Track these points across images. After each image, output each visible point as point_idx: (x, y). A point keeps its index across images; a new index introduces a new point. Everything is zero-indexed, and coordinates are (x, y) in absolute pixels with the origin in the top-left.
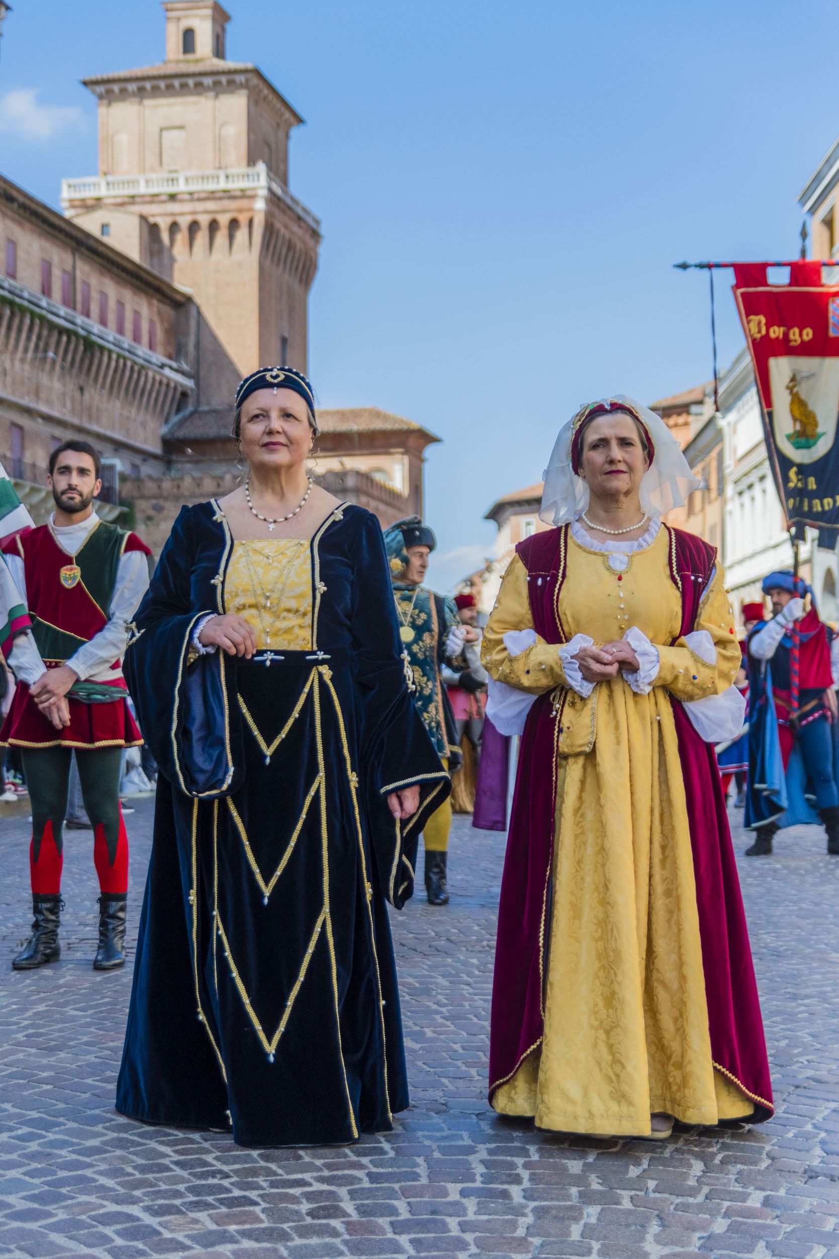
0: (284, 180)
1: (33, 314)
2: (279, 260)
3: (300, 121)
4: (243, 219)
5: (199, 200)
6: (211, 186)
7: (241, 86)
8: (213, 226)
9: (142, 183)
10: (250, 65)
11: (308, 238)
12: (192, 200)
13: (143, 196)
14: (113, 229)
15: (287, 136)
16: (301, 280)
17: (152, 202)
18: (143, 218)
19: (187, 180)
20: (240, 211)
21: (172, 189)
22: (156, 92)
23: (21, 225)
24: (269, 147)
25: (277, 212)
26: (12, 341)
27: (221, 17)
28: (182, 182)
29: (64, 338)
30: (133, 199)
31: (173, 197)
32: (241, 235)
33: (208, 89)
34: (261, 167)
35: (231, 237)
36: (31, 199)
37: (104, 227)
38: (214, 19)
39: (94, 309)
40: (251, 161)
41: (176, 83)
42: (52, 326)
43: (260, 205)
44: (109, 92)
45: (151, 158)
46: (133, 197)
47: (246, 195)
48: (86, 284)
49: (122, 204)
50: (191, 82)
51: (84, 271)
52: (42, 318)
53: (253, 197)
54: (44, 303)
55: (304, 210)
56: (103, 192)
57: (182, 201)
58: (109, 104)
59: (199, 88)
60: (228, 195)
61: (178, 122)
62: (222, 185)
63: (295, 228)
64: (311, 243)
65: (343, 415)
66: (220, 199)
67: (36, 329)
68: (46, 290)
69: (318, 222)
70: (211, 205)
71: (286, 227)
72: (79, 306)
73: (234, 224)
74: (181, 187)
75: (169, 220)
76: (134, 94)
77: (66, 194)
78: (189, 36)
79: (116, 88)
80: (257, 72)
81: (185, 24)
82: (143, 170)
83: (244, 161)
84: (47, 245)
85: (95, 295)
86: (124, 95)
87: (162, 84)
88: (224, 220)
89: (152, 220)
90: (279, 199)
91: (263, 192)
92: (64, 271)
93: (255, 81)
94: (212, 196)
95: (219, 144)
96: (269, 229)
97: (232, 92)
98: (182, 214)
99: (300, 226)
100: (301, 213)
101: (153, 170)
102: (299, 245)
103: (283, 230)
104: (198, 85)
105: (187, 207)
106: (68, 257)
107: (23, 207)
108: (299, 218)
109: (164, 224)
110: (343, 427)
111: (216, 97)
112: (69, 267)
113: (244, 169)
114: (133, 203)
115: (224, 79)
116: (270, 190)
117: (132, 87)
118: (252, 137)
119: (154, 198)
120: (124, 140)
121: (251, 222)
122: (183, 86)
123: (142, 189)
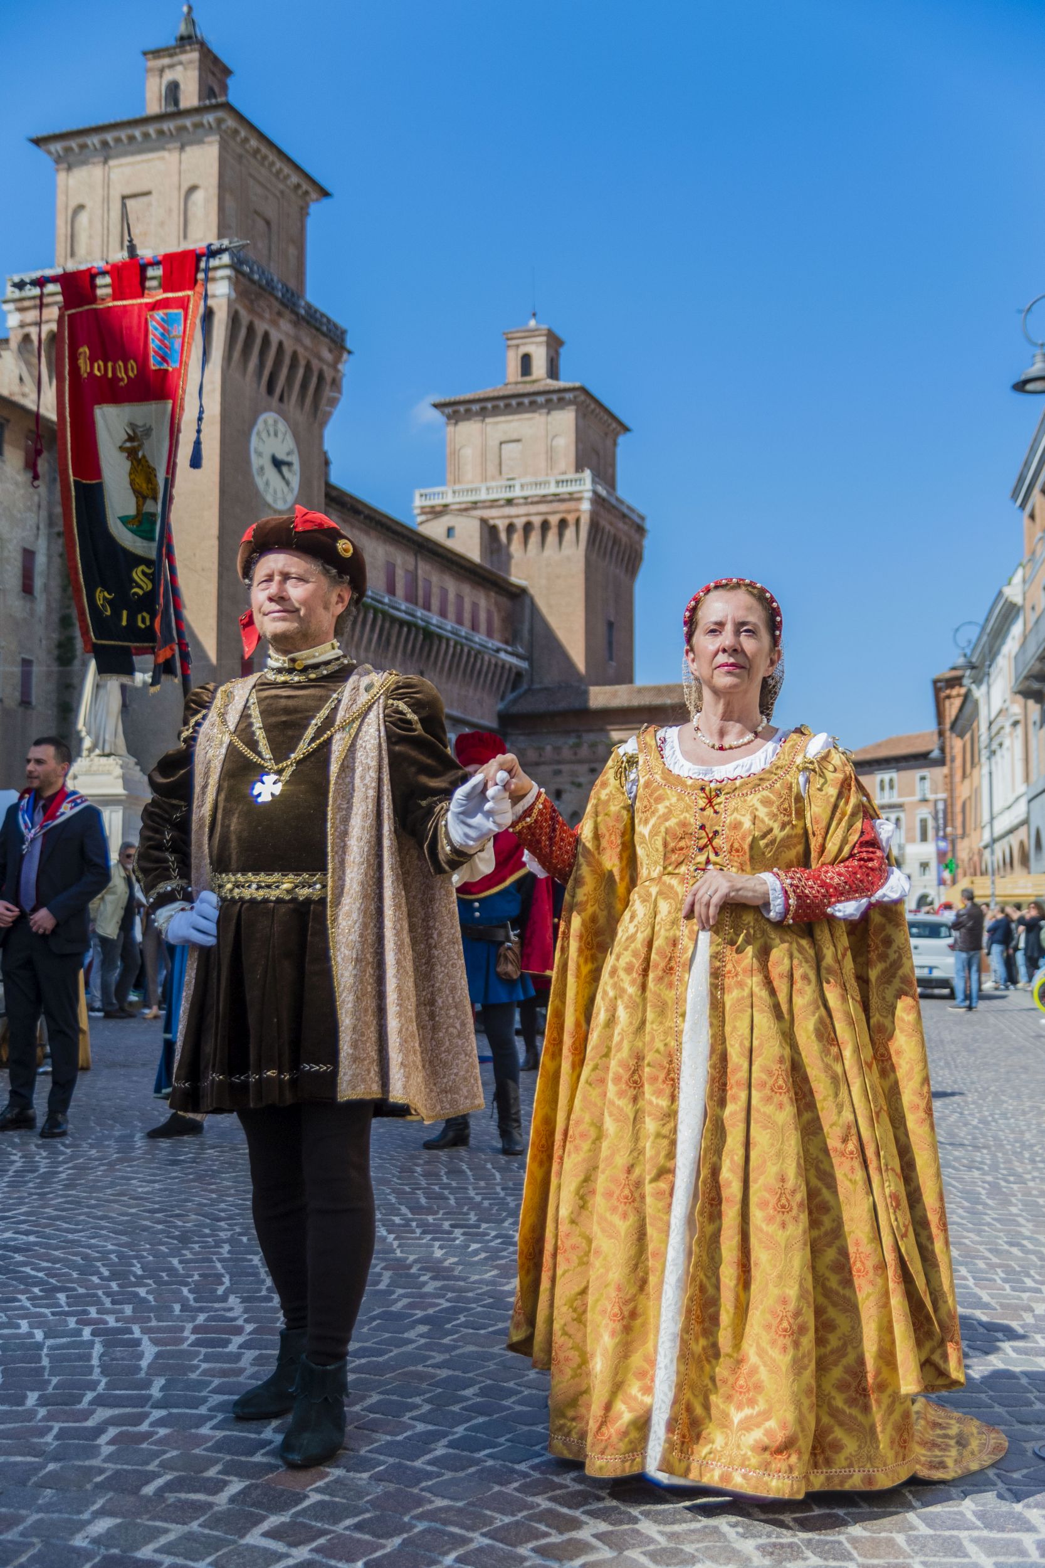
0: (611, 484)
1: (376, 610)
2: (605, 553)
3: (626, 429)
4: (571, 518)
5: (532, 503)
6: (543, 491)
7: (571, 402)
8: (545, 526)
9: (484, 491)
10: (577, 384)
11: (633, 532)
12: (526, 504)
13: (484, 502)
14: (457, 532)
15: (615, 444)
16: (627, 570)
17: (491, 507)
18: (484, 521)
19: (522, 486)
20: (569, 512)
21: (509, 495)
22: (496, 412)
23: (367, 533)
24: (597, 454)
25: (602, 512)
26: (357, 633)
27: (554, 343)
28: (518, 488)
29: (405, 629)
30: (475, 505)
31: (510, 502)
32: (570, 533)
33: (541, 406)
34: (587, 474)
35: (561, 535)
36: (375, 511)
37: (450, 531)
38: (548, 345)
39: (435, 603)
40: (579, 468)
41: (514, 402)
42: (394, 620)
43: (586, 506)
44: (456, 412)
45: (492, 469)
46: (475, 503)
47: (573, 498)
48: (428, 582)
49: (466, 510)
50: (526, 401)
51: (425, 569)
52: (385, 614)
53: (579, 499)
54: (386, 600)
55: (629, 508)
56: (449, 499)
57: (517, 505)
58: (456, 424)
59: (533, 407)
60: (557, 498)
61: (515, 437)
62: (552, 489)
63: (621, 525)
64: (636, 537)
65: (658, 691)
66: (551, 502)
67: (379, 623)
68: (391, 590)
69: (643, 518)
70: (543, 508)
71: (611, 524)
72: (421, 601)
73: (563, 524)
74: (517, 493)
75: (507, 522)
76: (477, 414)
77: (418, 502)
78: (526, 360)
79: (462, 409)
80: (583, 390)
81: (523, 350)
82: (485, 479)
83: (573, 469)
84: (391, 549)
85: (435, 591)
86: (468, 415)
87: (502, 404)
88: (554, 520)
89: (492, 522)
90: (604, 500)
91: (589, 495)
92: (407, 571)
93: (582, 397)
94: (543, 500)
95: (551, 455)
96: (595, 527)
97: (562, 408)
98: (518, 516)
99: (625, 523)
100: (625, 511)
101: (493, 478)
102: (624, 539)
103: (608, 527)
104: (532, 403)
105: (522, 510)
106: (410, 560)
107: (367, 517)
108: (624, 516)
109: (502, 525)
110: (658, 701)
111: (548, 413)
112: (411, 567)
113: (572, 475)
114: (475, 509)
115: (555, 397)
116: (595, 492)
117: (475, 407)
118: (580, 446)
119: (493, 504)
120: (469, 454)
121: (578, 521)
122: (519, 404)
123: (483, 496)
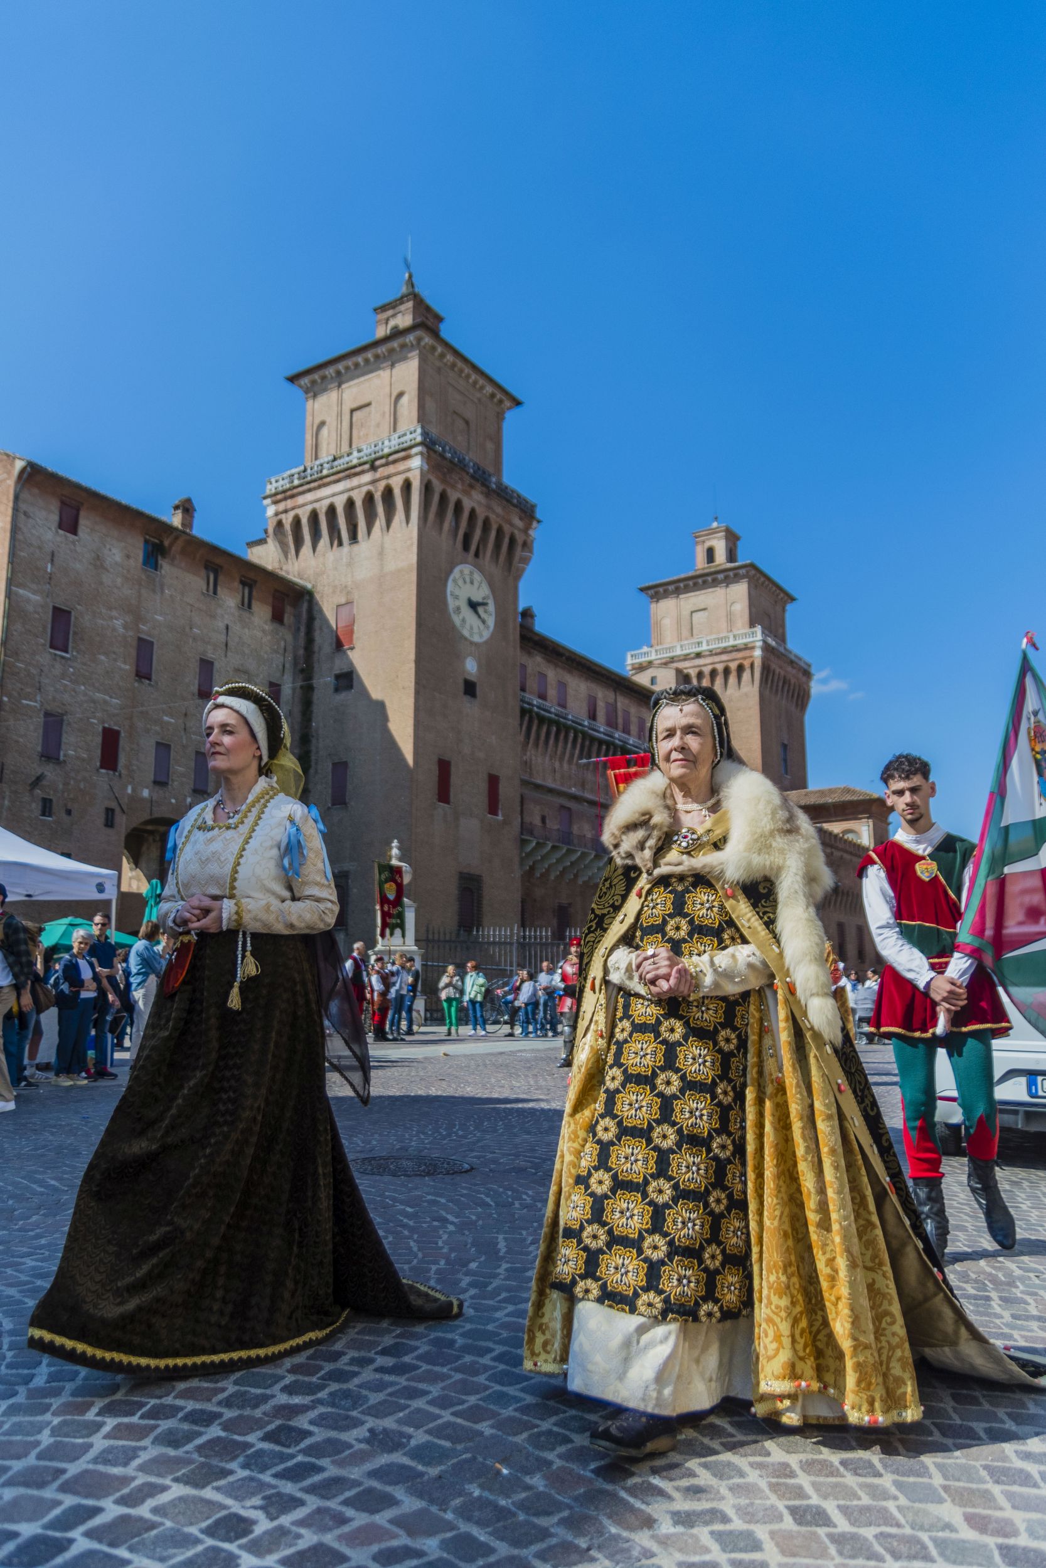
0: (782, 639)
1: (576, 732)
2: (777, 690)
3: (793, 599)
4: (747, 663)
5: (716, 654)
6: (724, 645)
7: (743, 577)
8: (727, 671)
9: (678, 648)
10: (748, 562)
11: (800, 675)
12: (711, 655)
13: (679, 656)
14: (658, 680)
15: (784, 610)
16: (797, 705)
17: (685, 660)
18: (679, 671)
19: (708, 642)
20: (745, 658)
21: (698, 650)
22: (687, 589)
23: (570, 672)
24: (769, 616)
25: (772, 657)
26: (560, 748)
27: (732, 539)
28: (704, 644)
29: (604, 747)
30: (672, 660)
31: (698, 655)
32: (746, 675)
33: (721, 582)
34: (758, 629)
35: (739, 677)
36: (575, 654)
37: (653, 680)
38: (727, 539)
39: (634, 729)
40: (752, 624)
41: (700, 581)
42: (593, 739)
43: (758, 653)
44: (657, 593)
45: (685, 632)
46: (672, 658)
47: (747, 647)
48: (627, 713)
49: (666, 664)
50: (709, 579)
51: (623, 703)
52: (584, 734)
53: (753, 648)
54: (586, 723)
55: (796, 656)
56: (653, 657)
57: (704, 656)
58: (657, 601)
59: (715, 583)
60: (736, 649)
61: (702, 607)
62: (732, 642)
63: (789, 669)
64: (804, 679)
65: (822, 793)
66: (731, 652)
67: (580, 740)
68: (593, 716)
69: (809, 666)
70: (724, 657)
71: (781, 667)
72: (620, 726)
73: (740, 669)
74: (704, 647)
75: (697, 670)
76: (673, 592)
77: (629, 661)
78: (710, 554)
79: (661, 590)
80: (752, 566)
81: (708, 544)
82: (680, 639)
83: (747, 625)
84: (593, 686)
85: (634, 720)
86: (666, 595)
87: (691, 583)
88: (733, 666)
89: (685, 671)
90: (773, 648)
91: (760, 644)
92: (607, 703)
93: (753, 572)
94: (724, 651)
95: (730, 618)
96: (766, 669)
97: (737, 582)
98: (705, 665)
99: (793, 668)
100: (793, 658)
101: (687, 639)
102: (793, 681)
103: (778, 670)
104: (714, 580)
105: (708, 660)
106: (610, 695)
107: (568, 658)
108: (792, 662)
109: (693, 673)
110: (822, 801)
111: (727, 586)
112: (611, 701)
113: (748, 630)
114: (672, 662)
115: (731, 574)
116: (764, 642)
117: (671, 588)
118: (754, 610)
119: (686, 658)
120: (668, 624)
121: (752, 666)
122: (704, 582)
123: (678, 652)
